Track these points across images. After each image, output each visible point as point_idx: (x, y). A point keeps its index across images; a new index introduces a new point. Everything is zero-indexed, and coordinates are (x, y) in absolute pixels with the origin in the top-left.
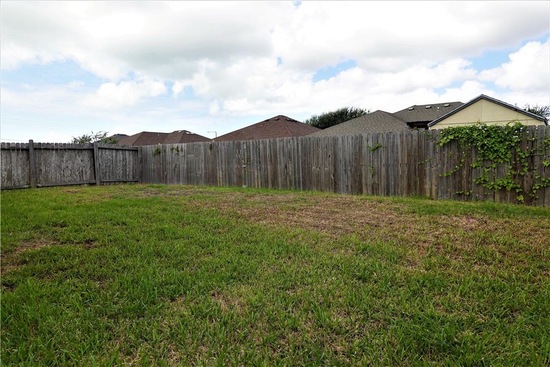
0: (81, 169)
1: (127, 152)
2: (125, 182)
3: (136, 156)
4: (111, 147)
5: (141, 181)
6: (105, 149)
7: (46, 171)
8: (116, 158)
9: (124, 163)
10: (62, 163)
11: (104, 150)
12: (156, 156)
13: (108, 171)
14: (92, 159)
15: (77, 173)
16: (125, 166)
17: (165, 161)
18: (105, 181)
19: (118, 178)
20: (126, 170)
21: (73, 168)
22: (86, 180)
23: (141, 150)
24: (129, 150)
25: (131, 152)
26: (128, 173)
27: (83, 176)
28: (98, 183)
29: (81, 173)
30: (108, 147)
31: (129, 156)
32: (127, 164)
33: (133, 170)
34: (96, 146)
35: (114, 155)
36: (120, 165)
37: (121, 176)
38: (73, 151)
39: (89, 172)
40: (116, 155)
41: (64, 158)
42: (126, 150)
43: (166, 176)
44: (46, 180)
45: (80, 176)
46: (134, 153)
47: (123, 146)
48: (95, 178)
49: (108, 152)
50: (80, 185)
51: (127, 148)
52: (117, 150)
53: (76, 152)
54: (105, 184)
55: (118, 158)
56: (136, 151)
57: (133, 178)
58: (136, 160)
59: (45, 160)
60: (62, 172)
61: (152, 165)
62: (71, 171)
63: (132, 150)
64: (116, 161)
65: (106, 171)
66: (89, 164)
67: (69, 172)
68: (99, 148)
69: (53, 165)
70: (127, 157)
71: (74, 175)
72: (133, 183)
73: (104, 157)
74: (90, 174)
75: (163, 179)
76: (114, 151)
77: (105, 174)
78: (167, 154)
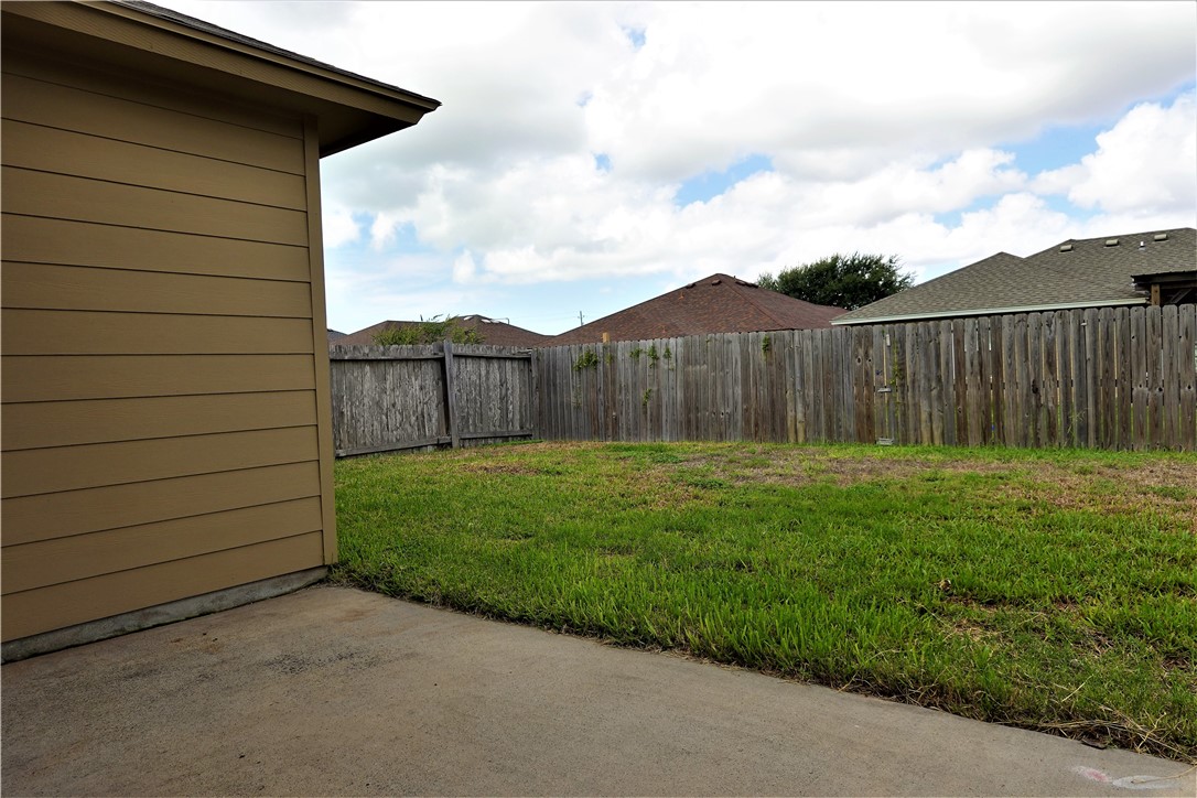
0: (419, 409)
1: (508, 364)
2: (505, 438)
3: (526, 372)
4: (477, 353)
5: (537, 434)
6: (466, 357)
7: (352, 417)
8: (487, 379)
9: (504, 392)
10: (384, 396)
11: (463, 360)
12: (584, 372)
13: (471, 412)
14: (440, 383)
15: (413, 419)
16: (504, 398)
17: (613, 382)
18: (467, 436)
19: (492, 429)
20: (507, 409)
21: (404, 407)
22: (432, 437)
23: (538, 359)
24: (512, 359)
25: (516, 364)
26: (510, 416)
27: (424, 427)
28: (455, 443)
29: (421, 419)
30: (470, 353)
31: (513, 375)
32: (510, 392)
33: (520, 407)
34: (450, 351)
35: (483, 373)
36: (495, 394)
37: (497, 423)
38: (404, 364)
39: (435, 415)
40: (488, 372)
41: (388, 382)
42: (505, 359)
43: (616, 420)
44: (353, 439)
45: (418, 425)
46: (522, 367)
47: (500, 351)
48: (448, 429)
49: (470, 366)
50: (419, 448)
51: (508, 355)
52: (489, 359)
53: (411, 365)
54: (467, 444)
55: (491, 380)
56: (528, 360)
57: (522, 428)
58: (525, 381)
59: (351, 388)
60: (384, 417)
61: (574, 393)
62: (401, 414)
63: (519, 359)
64: (488, 387)
65: (468, 413)
66: (434, 395)
67: (399, 416)
68: (455, 356)
69: (366, 400)
70: (509, 376)
71: (407, 426)
72: (490, 441)
73: (465, 375)
74: (438, 420)
75: (607, 429)
76: (483, 363)
77: (465, 419)
78: (621, 366)
